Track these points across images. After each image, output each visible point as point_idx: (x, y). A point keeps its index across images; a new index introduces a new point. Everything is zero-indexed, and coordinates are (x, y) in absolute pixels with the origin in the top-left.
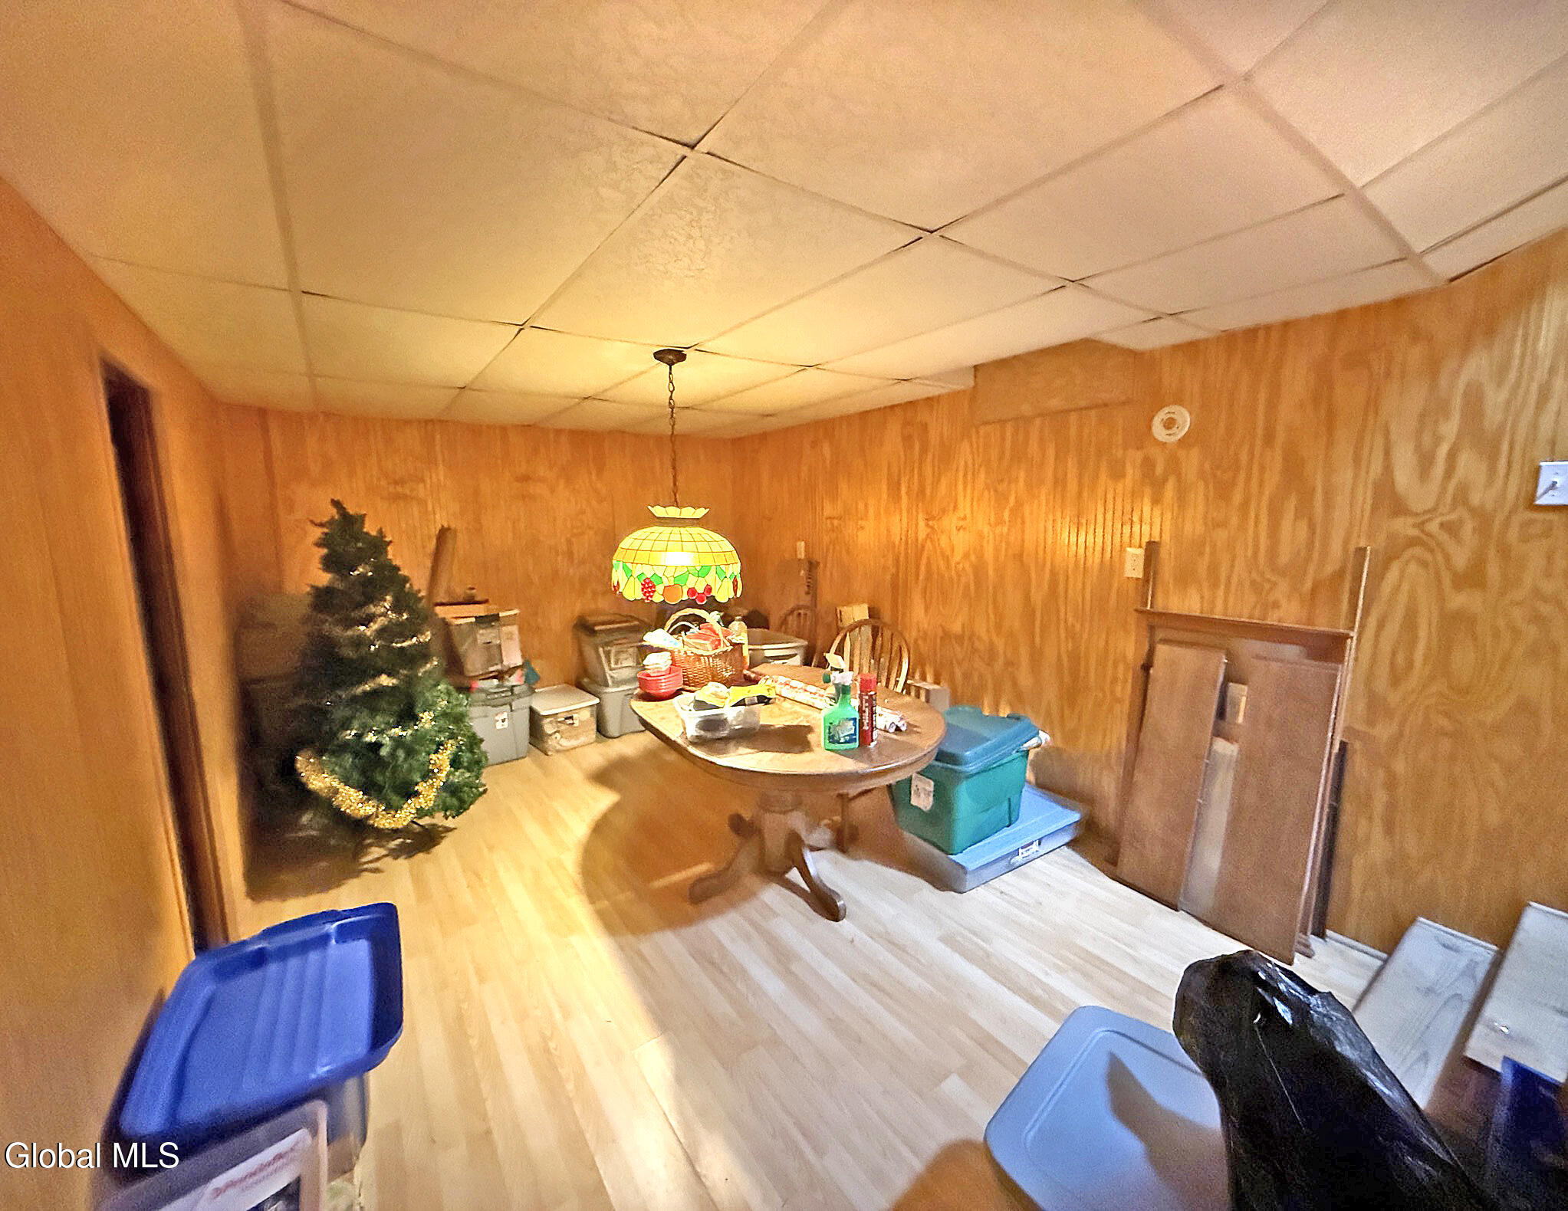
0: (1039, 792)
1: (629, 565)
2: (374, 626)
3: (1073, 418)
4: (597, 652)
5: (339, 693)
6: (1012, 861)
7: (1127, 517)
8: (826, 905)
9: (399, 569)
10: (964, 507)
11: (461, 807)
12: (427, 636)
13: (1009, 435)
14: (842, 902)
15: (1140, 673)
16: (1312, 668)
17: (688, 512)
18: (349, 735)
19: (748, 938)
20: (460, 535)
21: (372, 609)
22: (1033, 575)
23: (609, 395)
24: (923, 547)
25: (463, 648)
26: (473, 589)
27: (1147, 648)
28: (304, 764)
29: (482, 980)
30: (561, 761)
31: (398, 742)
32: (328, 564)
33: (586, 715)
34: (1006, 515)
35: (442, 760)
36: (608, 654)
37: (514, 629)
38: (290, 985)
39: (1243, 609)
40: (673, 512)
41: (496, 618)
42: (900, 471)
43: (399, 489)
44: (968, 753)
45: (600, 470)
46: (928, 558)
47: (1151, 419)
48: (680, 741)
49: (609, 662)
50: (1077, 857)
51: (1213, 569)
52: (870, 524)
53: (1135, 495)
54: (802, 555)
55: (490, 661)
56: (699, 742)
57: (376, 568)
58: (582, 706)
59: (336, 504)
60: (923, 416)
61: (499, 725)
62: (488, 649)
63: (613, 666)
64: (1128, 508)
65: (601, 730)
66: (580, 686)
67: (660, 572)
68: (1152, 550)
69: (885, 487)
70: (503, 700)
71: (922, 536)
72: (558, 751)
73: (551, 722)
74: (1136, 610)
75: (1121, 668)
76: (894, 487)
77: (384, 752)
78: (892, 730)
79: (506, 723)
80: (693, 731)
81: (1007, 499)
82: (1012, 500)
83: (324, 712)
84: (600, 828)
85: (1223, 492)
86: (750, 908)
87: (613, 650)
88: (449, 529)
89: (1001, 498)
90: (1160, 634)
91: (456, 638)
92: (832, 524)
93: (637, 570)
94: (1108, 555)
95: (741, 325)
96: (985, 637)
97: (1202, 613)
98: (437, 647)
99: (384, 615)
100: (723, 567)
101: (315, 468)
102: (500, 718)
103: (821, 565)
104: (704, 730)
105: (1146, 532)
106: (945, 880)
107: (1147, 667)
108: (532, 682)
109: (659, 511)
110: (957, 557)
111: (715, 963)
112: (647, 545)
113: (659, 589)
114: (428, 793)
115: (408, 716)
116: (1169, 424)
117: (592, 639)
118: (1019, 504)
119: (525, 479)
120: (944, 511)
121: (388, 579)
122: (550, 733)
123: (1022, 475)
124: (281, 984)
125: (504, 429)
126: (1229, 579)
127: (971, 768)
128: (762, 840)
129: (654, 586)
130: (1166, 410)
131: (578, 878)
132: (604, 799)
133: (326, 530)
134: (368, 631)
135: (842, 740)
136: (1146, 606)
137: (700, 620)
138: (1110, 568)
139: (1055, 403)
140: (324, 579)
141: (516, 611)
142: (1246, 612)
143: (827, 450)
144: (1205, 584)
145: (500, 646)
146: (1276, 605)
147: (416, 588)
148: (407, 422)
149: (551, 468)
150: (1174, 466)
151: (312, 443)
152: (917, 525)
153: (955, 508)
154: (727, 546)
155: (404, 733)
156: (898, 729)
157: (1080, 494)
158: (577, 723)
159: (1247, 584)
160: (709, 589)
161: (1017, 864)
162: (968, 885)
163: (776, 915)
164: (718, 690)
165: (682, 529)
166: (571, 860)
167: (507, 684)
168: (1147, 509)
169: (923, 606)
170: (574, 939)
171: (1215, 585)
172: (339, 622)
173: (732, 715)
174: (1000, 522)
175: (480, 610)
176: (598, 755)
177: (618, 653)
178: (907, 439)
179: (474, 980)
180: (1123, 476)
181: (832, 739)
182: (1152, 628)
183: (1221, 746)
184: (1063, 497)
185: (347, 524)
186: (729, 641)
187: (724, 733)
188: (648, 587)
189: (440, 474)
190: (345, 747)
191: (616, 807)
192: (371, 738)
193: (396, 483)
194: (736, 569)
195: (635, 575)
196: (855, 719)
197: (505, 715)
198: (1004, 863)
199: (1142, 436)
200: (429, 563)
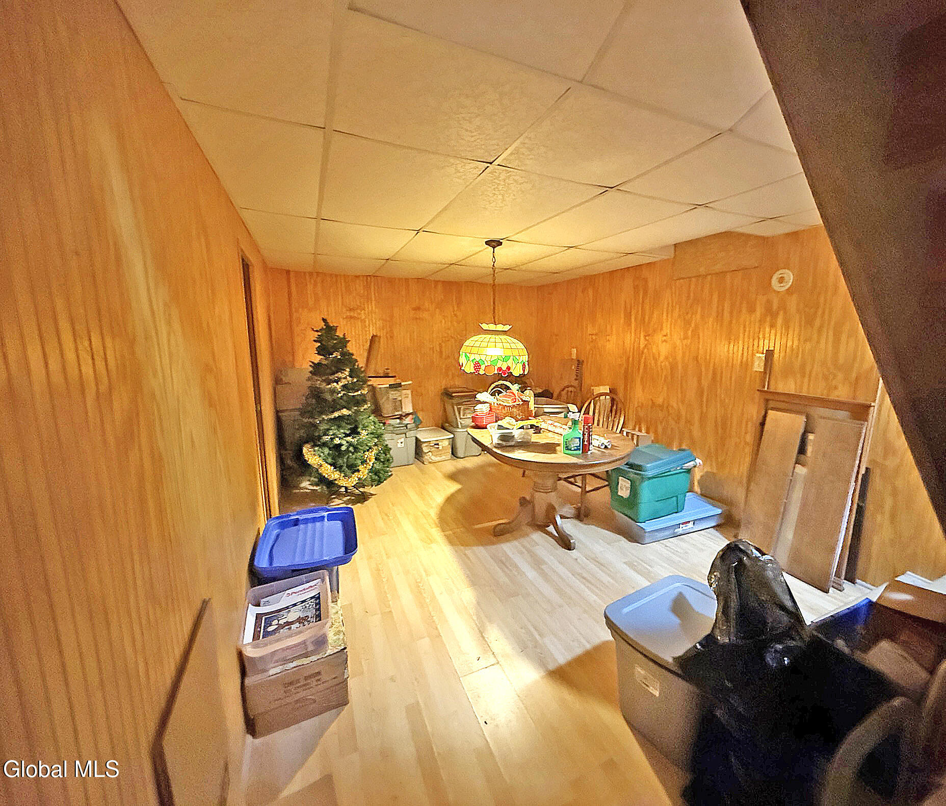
0: (703, 498)
1: (468, 354)
2: (340, 384)
3: (728, 276)
4: (453, 408)
5: (324, 416)
6: (676, 531)
7: (756, 335)
8: (565, 543)
9: (353, 355)
10: (666, 330)
11: (380, 482)
12: (365, 392)
13: (693, 287)
14: (574, 541)
15: (759, 428)
16: (852, 424)
17: (500, 327)
18: (326, 438)
19: (522, 553)
20: (382, 340)
21: (340, 375)
22: (703, 369)
23: (463, 262)
24: (643, 352)
25: (382, 401)
26: (388, 369)
27: (763, 413)
28: (306, 450)
29: (388, 558)
30: (432, 468)
31: (350, 444)
32: (320, 351)
33: (446, 443)
34: (690, 333)
35: (371, 455)
36: (459, 410)
37: (409, 392)
38: (309, 533)
39: (818, 390)
40: (492, 327)
41: (400, 385)
42: (631, 307)
43: (352, 314)
44: (649, 465)
45: (459, 304)
46: (645, 358)
47: (771, 278)
48: (489, 446)
49: (459, 414)
50: (717, 534)
51: (803, 366)
52: (613, 338)
53: (762, 321)
54: (574, 357)
55: (396, 409)
56: (499, 446)
57: (343, 354)
58: (444, 438)
59: (324, 320)
60: (645, 273)
61: (399, 445)
62: (395, 402)
63: (462, 417)
64: (757, 330)
65: (454, 453)
66: (443, 428)
67: (483, 358)
68: (769, 354)
69: (622, 316)
70: (402, 431)
71: (642, 346)
72: (430, 463)
73: (426, 446)
74: (758, 390)
75: (750, 424)
76: (628, 316)
77: (343, 448)
78: (603, 447)
79: (403, 444)
80: (496, 441)
81: (690, 324)
82: (693, 325)
83: (315, 426)
84: (449, 500)
85: (810, 322)
86: (525, 541)
87: (462, 407)
88: (376, 336)
89: (688, 323)
90: (771, 404)
91: (378, 396)
92: (592, 338)
93: (472, 357)
94: (745, 359)
95: (528, 228)
96: (675, 405)
97: (796, 392)
98: (368, 398)
99: (345, 378)
100: (517, 357)
101: (311, 302)
102: (399, 441)
103: (585, 363)
104: (501, 440)
105: (766, 345)
106: (634, 537)
107: (763, 424)
108: (418, 423)
109: (485, 326)
110: (662, 358)
111: (504, 563)
112: (477, 344)
113: (483, 367)
114: (364, 472)
115: (354, 432)
116: (781, 280)
117: (451, 400)
118: (697, 327)
119: (418, 309)
120: (654, 331)
121: (347, 360)
122: (426, 451)
123: (699, 309)
124: (305, 534)
125: (407, 280)
126: (811, 372)
127: (650, 474)
128: (534, 507)
129: (480, 366)
130: (781, 271)
131: (437, 521)
132: (453, 487)
133: (320, 334)
134: (338, 386)
135: (573, 449)
136: (764, 387)
137: (508, 388)
138: (746, 366)
139: (718, 267)
140: (317, 359)
141: (410, 382)
142: (819, 391)
143: (590, 292)
144: (798, 376)
145: (401, 401)
146: (836, 388)
147: (360, 366)
148: (357, 277)
149: (432, 303)
150: (783, 307)
151: (310, 287)
152: (640, 339)
153: (661, 329)
154: (520, 345)
155: (353, 440)
156: (606, 447)
157: (731, 322)
158: (441, 447)
159: (820, 376)
160: (509, 368)
161: (678, 534)
162: (647, 541)
163: (537, 544)
164: (511, 421)
165: (496, 336)
166: (433, 513)
167: (404, 422)
168: (767, 330)
169: (641, 387)
170: (433, 545)
171: (803, 376)
172: (324, 381)
173: (517, 434)
174: (686, 338)
175: (392, 381)
176: (451, 466)
177: (465, 410)
178: (636, 288)
179: (385, 557)
180: (755, 311)
181: (567, 448)
182: (767, 400)
183: (801, 470)
184: (721, 325)
185: (329, 329)
186: (521, 399)
187: (513, 443)
188: (477, 366)
189: (372, 306)
190: (324, 444)
191: (459, 491)
192: (337, 441)
193: (351, 310)
194: (525, 358)
195: (471, 360)
196: (580, 438)
197: (402, 440)
198: (671, 531)
199: (766, 286)
200: (366, 354)
